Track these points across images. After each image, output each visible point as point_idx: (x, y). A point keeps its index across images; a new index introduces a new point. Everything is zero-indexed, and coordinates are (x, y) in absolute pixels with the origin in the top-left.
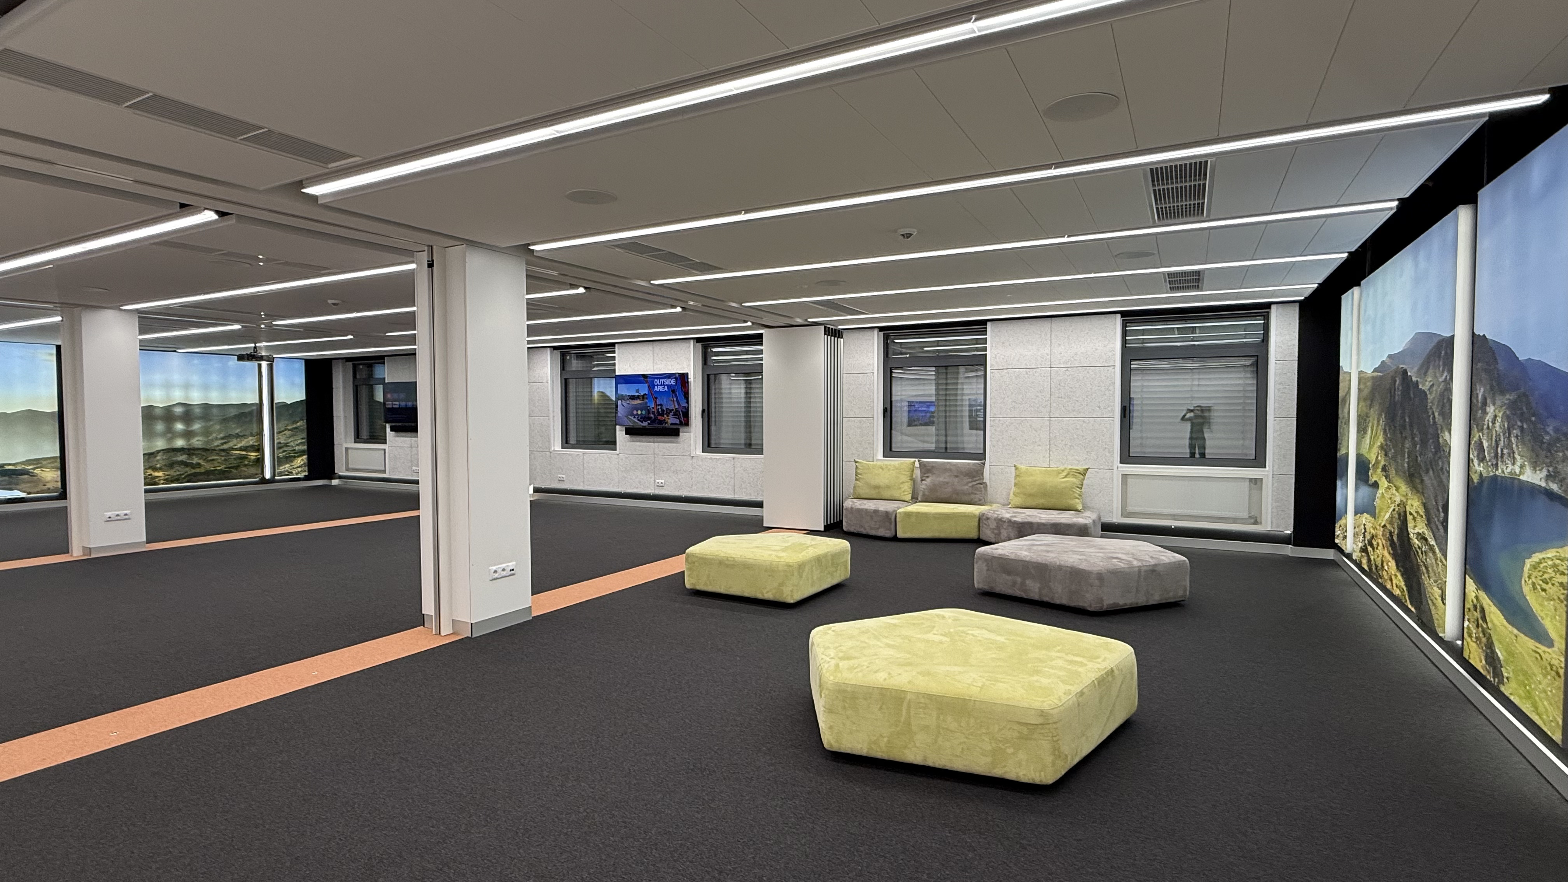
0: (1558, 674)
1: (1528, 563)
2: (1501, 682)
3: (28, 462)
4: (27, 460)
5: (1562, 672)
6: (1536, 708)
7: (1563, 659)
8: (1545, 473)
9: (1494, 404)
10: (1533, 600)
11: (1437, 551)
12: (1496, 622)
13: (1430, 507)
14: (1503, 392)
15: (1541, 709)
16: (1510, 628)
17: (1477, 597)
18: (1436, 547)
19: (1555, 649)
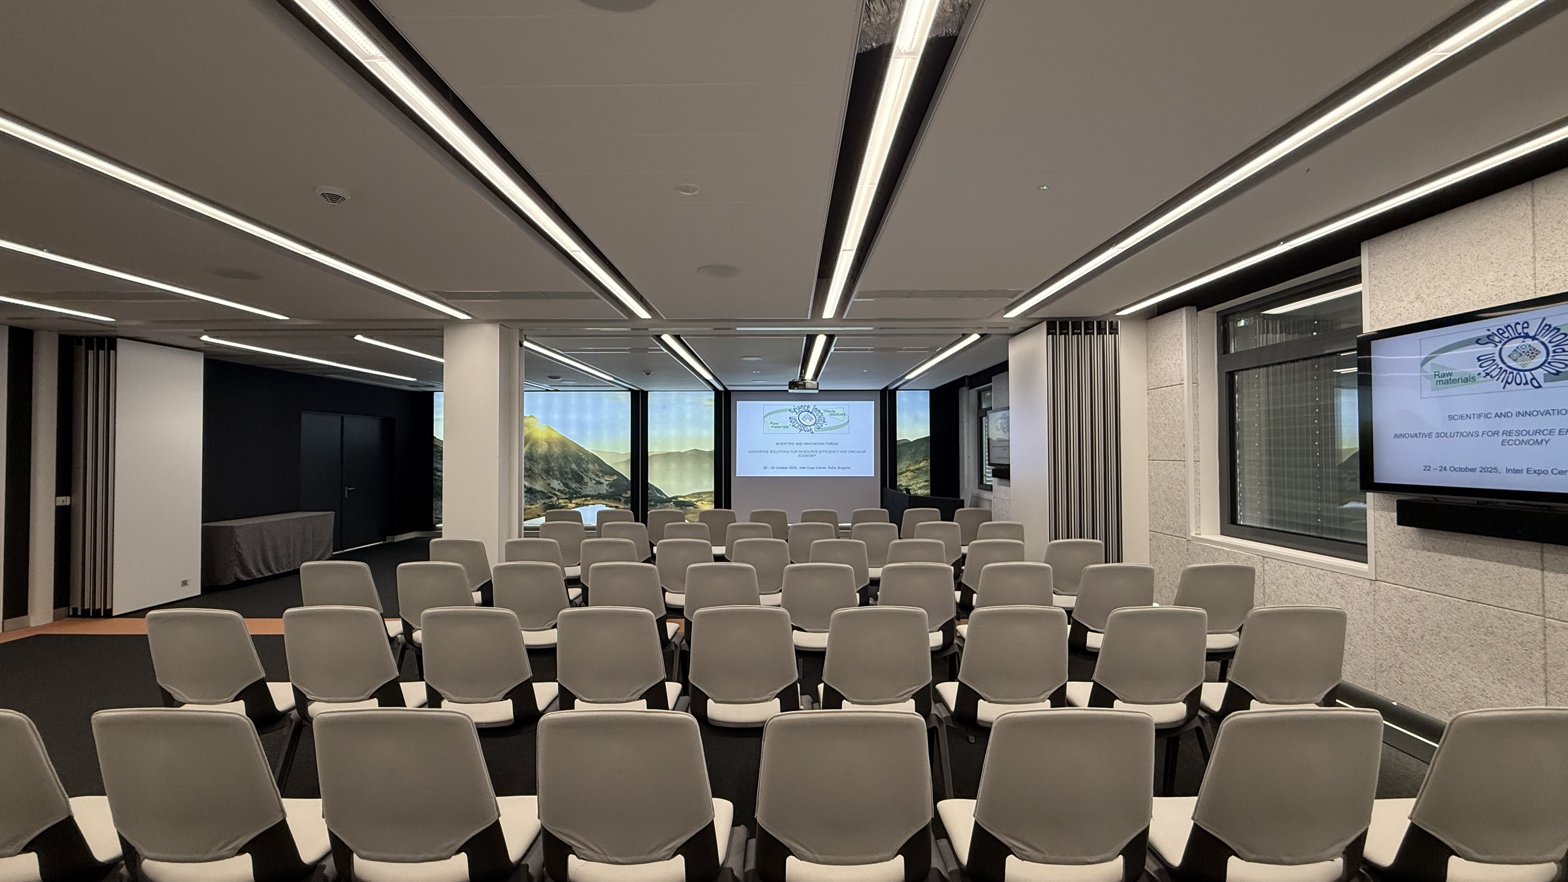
3: (693, 495)
4: (693, 494)
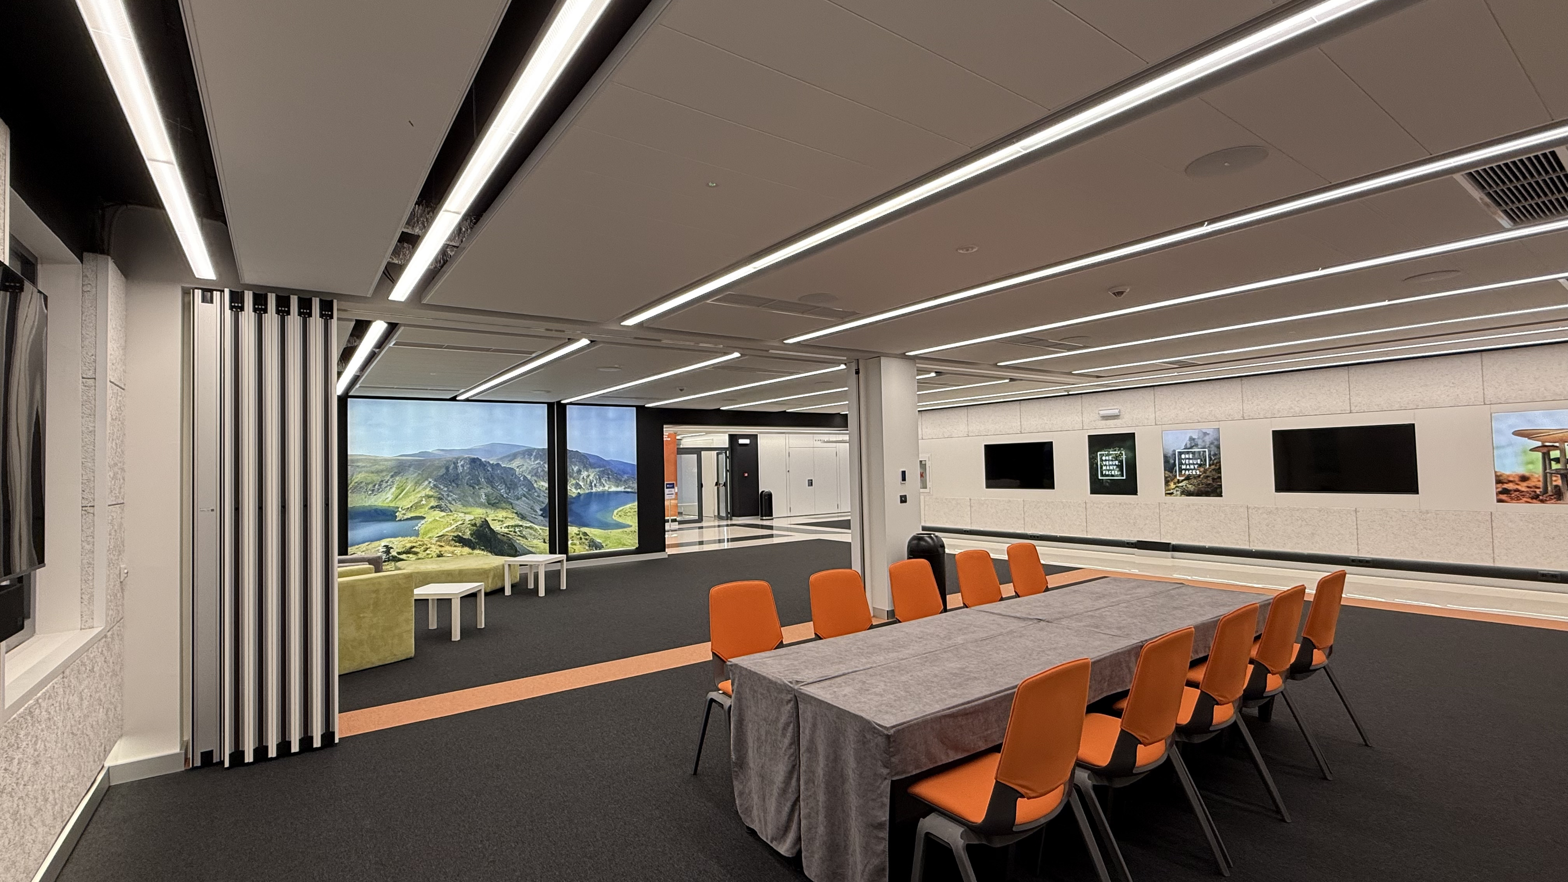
0: (635, 532)
1: (616, 512)
2: (601, 547)
5: (637, 531)
6: (624, 545)
7: (637, 528)
8: (623, 487)
9: (587, 471)
10: (620, 520)
11: (536, 526)
12: (595, 533)
13: (522, 512)
14: (595, 468)
15: (627, 543)
16: (606, 531)
17: (579, 531)
18: (534, 525)
19: (633, 526)
